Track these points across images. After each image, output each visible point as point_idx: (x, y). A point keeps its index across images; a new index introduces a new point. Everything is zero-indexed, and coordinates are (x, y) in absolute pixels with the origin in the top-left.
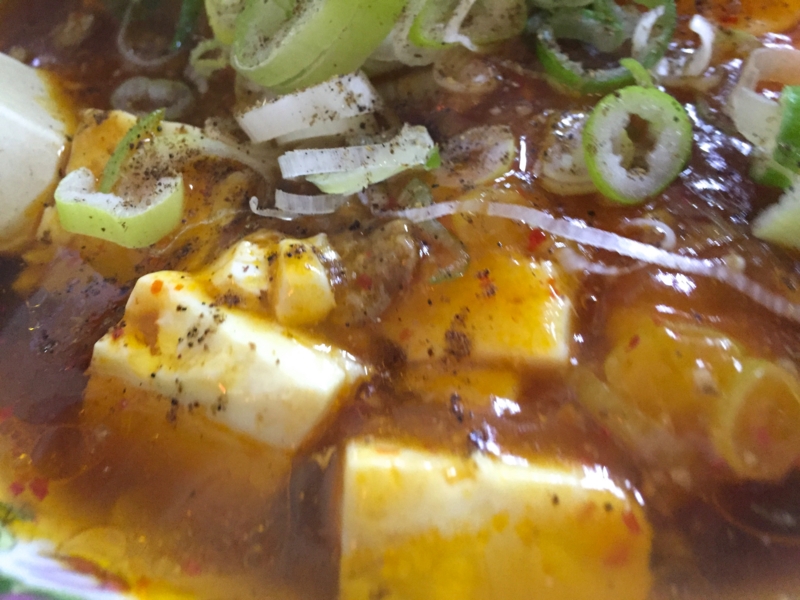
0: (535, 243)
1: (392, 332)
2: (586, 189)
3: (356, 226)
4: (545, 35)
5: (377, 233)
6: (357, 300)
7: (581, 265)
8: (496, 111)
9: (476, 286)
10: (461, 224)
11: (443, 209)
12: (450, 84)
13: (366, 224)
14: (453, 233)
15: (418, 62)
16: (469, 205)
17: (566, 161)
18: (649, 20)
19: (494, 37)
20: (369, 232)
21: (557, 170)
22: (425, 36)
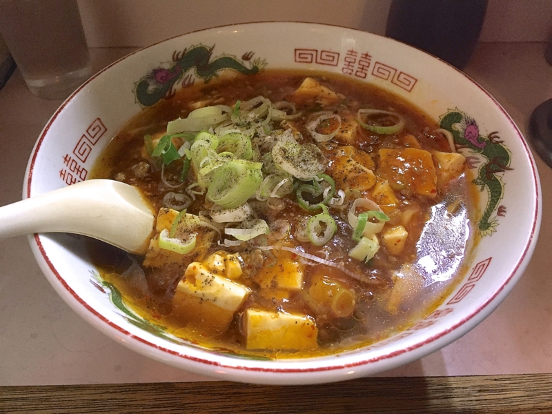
0: (294, 257)
1: (257, 281)
2: (308, 241)
3: (246, 250)
4: (299, 194)
5: (252, 253)
6: (248, 272)
7: (306, 263)
8: (285, 215)
9: (279, 269)
10: (275, 252)
11: (270, 248)
12: (272, 207)
13: (249, 249)
14: (273, 253)
15: (263, 200)
16: (277, 247)
17: (303, 233)
18: (327, 190)
19: (285, 194)
20: (250, 251)
21: (300, 234)
22: (265, 194)
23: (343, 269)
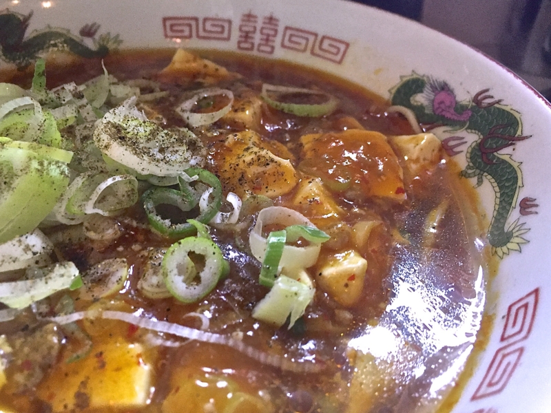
0: (132, 333)
1: (43, 395)
3: (25, 328)
5: (38, 334)
6: (20, 378)
7: (159, 342)
8: (121, 249)
9: (92, 362)
10: (87, 324)
11: (76, 316)
12: (92, 235)
13: (32, 326)
14: (83, 330)
15: (73, 223)
16: (92, 313)
17: (154, 280)
18: (206, 195)
19: (118, 207)
22: (75, 209)
23: (241, 347)
